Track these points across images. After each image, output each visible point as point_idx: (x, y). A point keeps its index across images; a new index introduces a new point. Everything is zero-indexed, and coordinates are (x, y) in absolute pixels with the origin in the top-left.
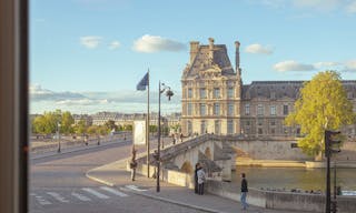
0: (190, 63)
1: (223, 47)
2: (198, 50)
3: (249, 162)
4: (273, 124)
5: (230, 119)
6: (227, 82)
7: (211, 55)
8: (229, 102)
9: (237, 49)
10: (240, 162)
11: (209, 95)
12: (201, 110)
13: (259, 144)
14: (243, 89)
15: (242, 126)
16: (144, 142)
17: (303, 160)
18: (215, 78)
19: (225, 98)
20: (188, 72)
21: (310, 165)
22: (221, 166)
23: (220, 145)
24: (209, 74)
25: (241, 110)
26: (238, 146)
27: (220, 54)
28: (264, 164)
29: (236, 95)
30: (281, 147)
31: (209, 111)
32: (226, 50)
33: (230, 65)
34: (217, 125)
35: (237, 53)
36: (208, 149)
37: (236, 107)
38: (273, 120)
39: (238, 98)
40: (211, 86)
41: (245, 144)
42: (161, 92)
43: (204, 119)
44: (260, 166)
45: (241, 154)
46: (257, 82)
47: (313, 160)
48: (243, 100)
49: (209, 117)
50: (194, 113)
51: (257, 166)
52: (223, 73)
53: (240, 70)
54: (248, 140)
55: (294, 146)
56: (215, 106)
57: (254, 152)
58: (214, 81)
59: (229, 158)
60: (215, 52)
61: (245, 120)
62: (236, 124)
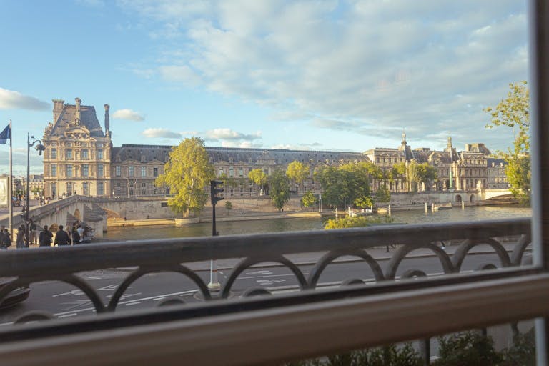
0: (53, 122)
1: (92, 109)
2: (63, 110)
3: (121, 222)
4: (144, 185)
5: (100, 181)
6: (96, 143)
7: (78, 116)
8: (99, 164)
9: (107, 112)
10: (111, 223)
11: (76, 157)
12: (66, 171)
13: (130, 204)
14: (114, 151)
15: (112, 188)
16: (5, 203)
17: (172, 218)
18: (82, 140)
19: (94, 160)
20: (51, 132)
21: (178, 222)
22: (92, 227)
23: (90, 206)
24: (77, 135)
25: (112, 172)
26: (108, 208)
27: (88, 115)
28: (135, 224)
29: (105, 156)
30: (152, 207)
31: (76, 173)
32: (95, 112)
33: (99, 127)
34: (85, 187)
35: (107, 116)
36: (77, 210)
37: (106, 169)
38: (143, 181)
39: (109, 161)
40: (79, 147)
41: (117, 205)
42: (30, 145)
43: (70, 181)
44: (133, 225)
45: (112, 215)
46: (127, 146)
47: (182, 217)
48: (114, 162)
49: (76, 179)
50: (59, 175)
51: (129, 225)
52: (92, 135)
53: (110, 132)
54: (120, 201)
55: (164, 205)
56: (83, 167)
57: (125, 213)
58: (81, 142)
59: (101, 219)
60: (82, 113)
61: (115, 182)
62: (106, 186)
